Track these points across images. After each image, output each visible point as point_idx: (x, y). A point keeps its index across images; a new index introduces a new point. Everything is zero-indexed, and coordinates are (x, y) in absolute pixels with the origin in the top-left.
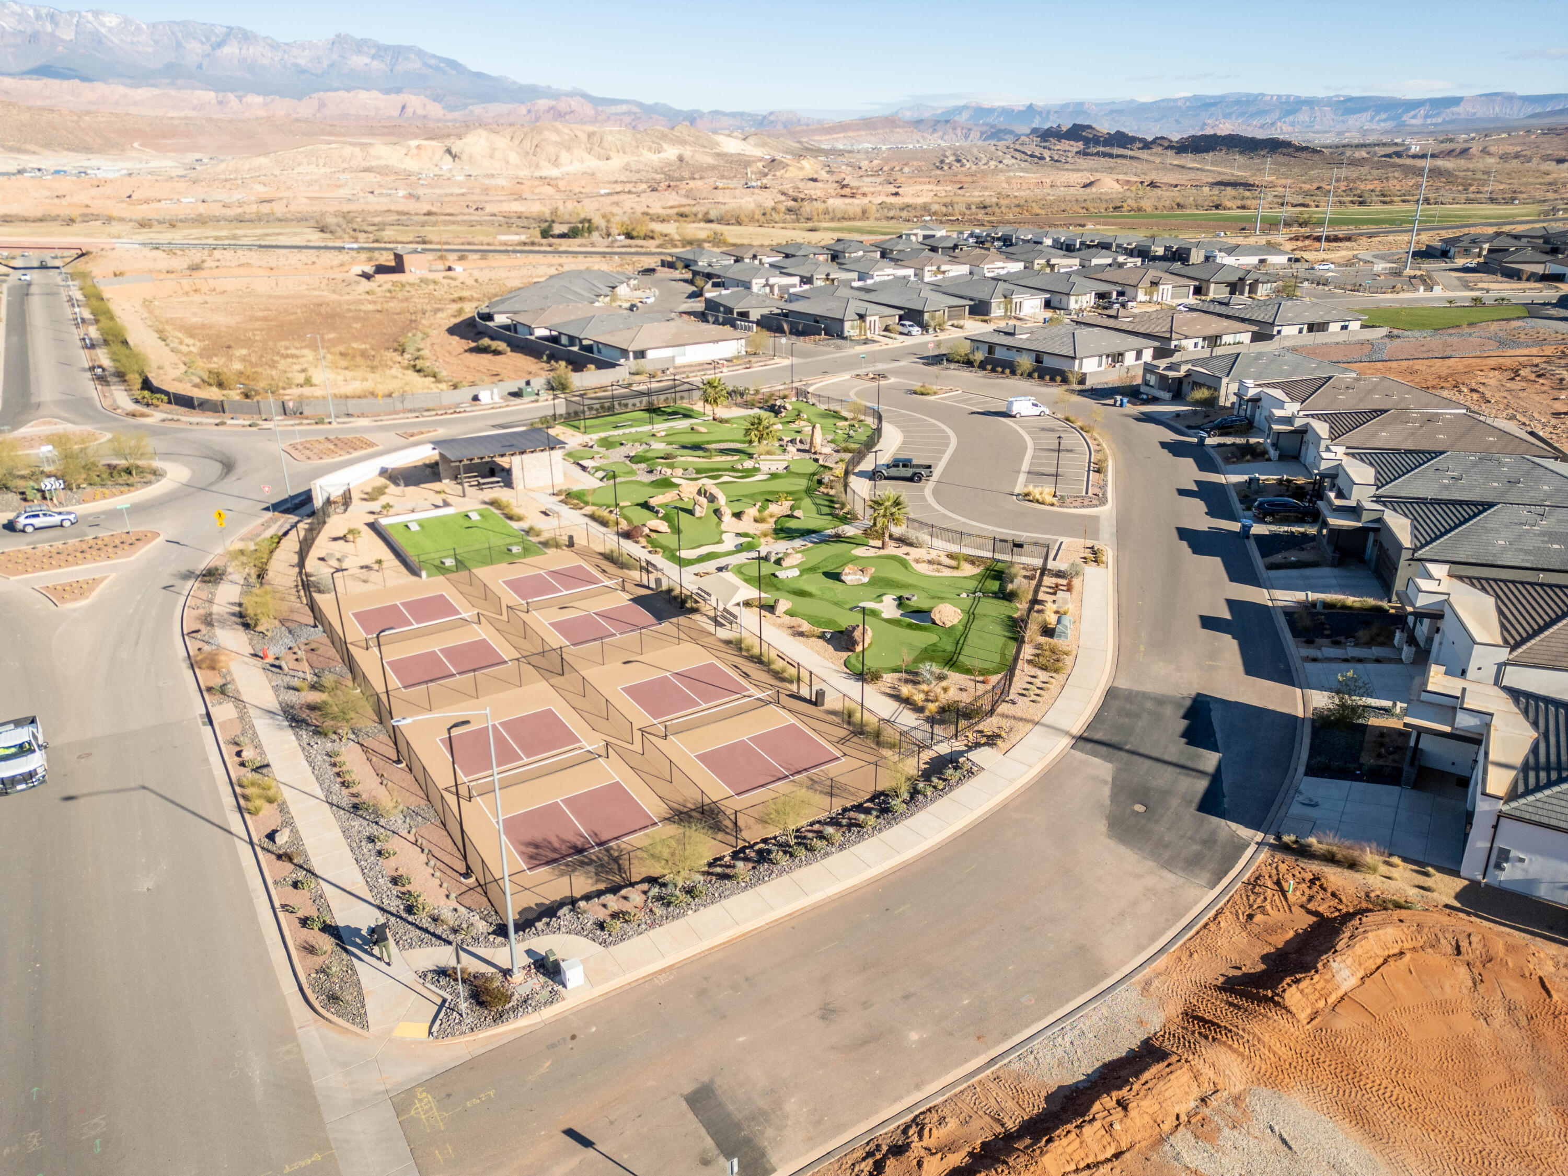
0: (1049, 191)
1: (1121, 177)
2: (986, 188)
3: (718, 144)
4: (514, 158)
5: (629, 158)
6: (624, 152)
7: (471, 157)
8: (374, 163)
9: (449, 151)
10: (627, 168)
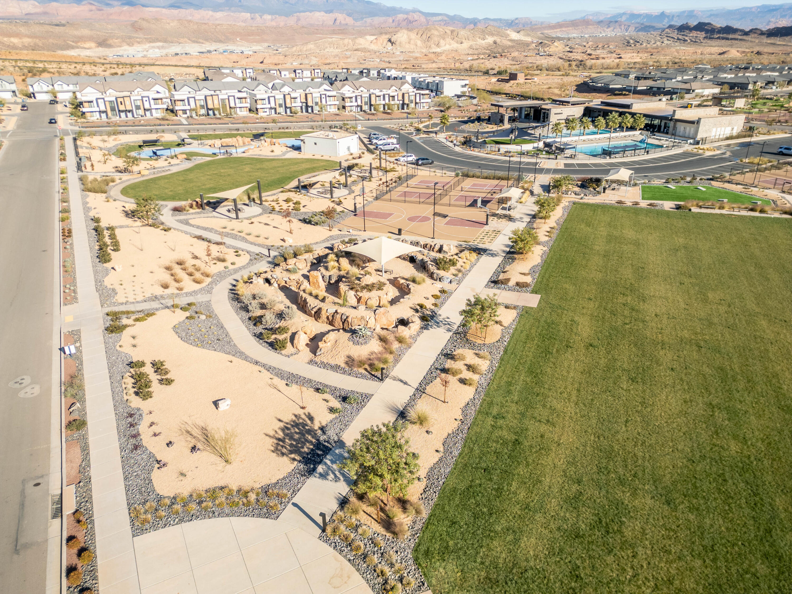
0: (701, 56)
1: (739, 49)
2: (666, 55)
3: (509, 35)
4: (419, 43)
5: (471, 43)
6: (469, 40)
7: (400, 43)
8: (359, 47)
9: (390, 41)
10: (471, 47)
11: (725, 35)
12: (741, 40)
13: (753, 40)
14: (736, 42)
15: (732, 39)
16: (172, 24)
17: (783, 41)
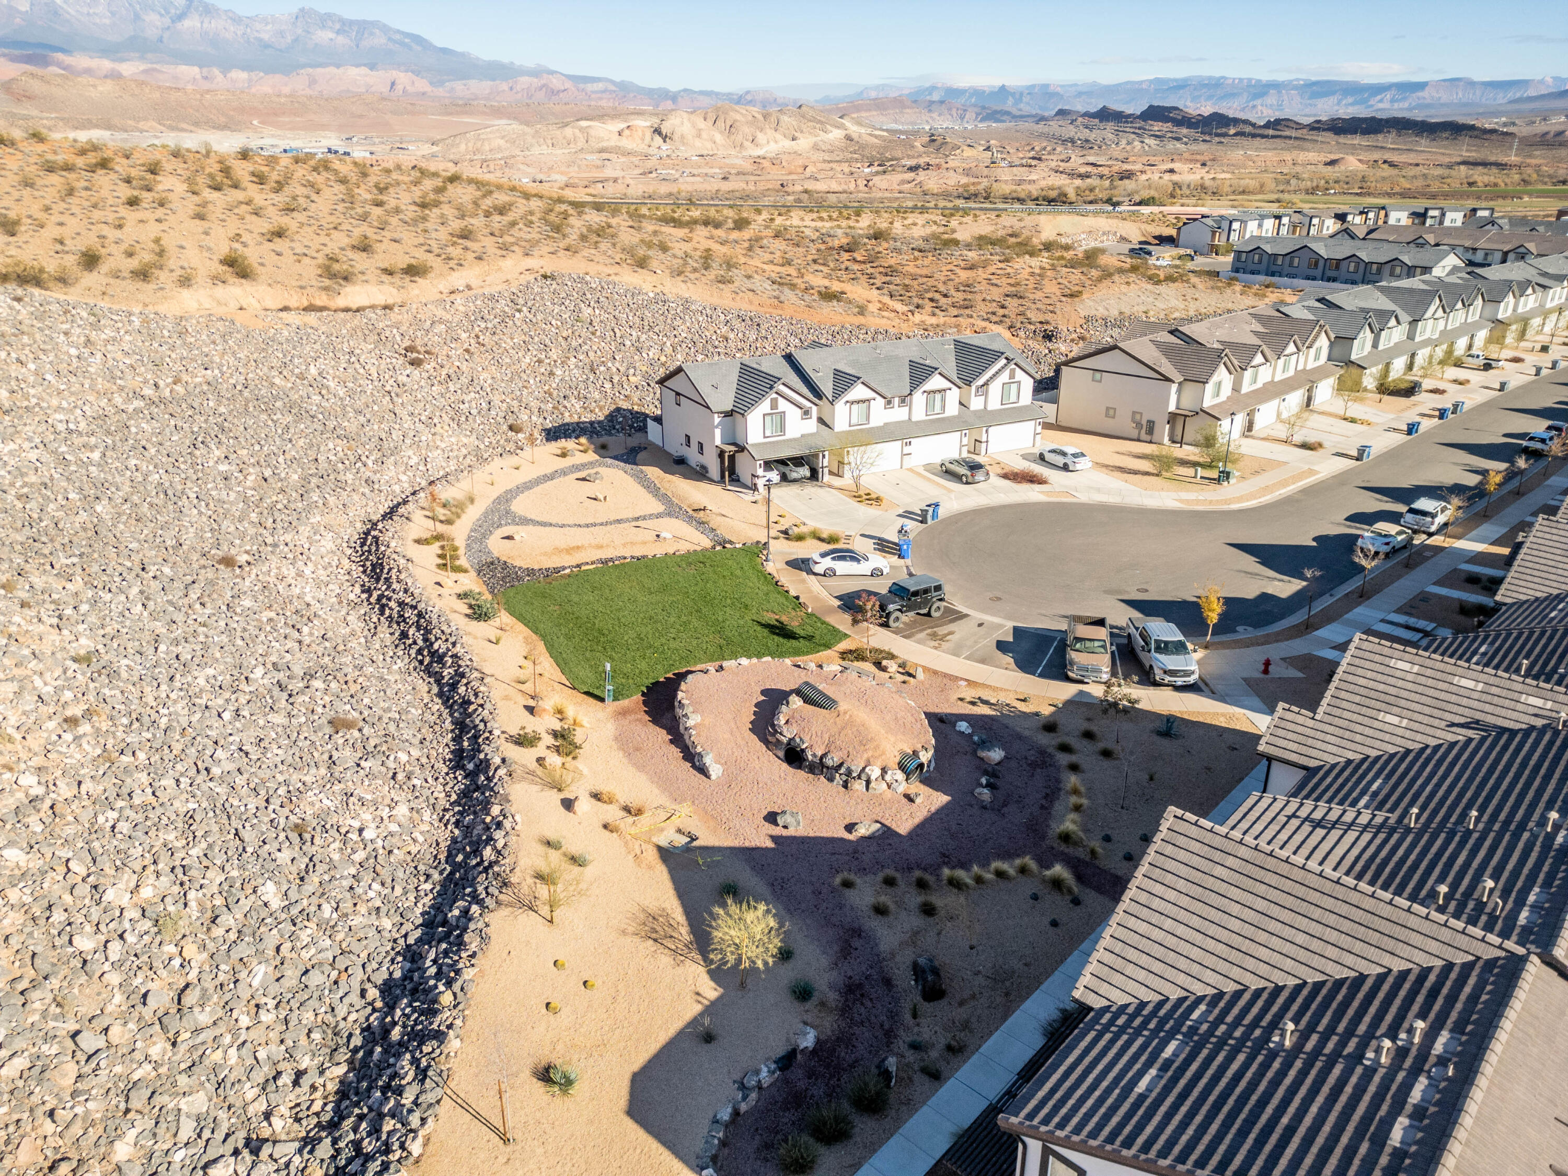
4: (718, 137)
7: (682, 137)
8: (604, 144)
9: (657, 131)
16: (100, 88)
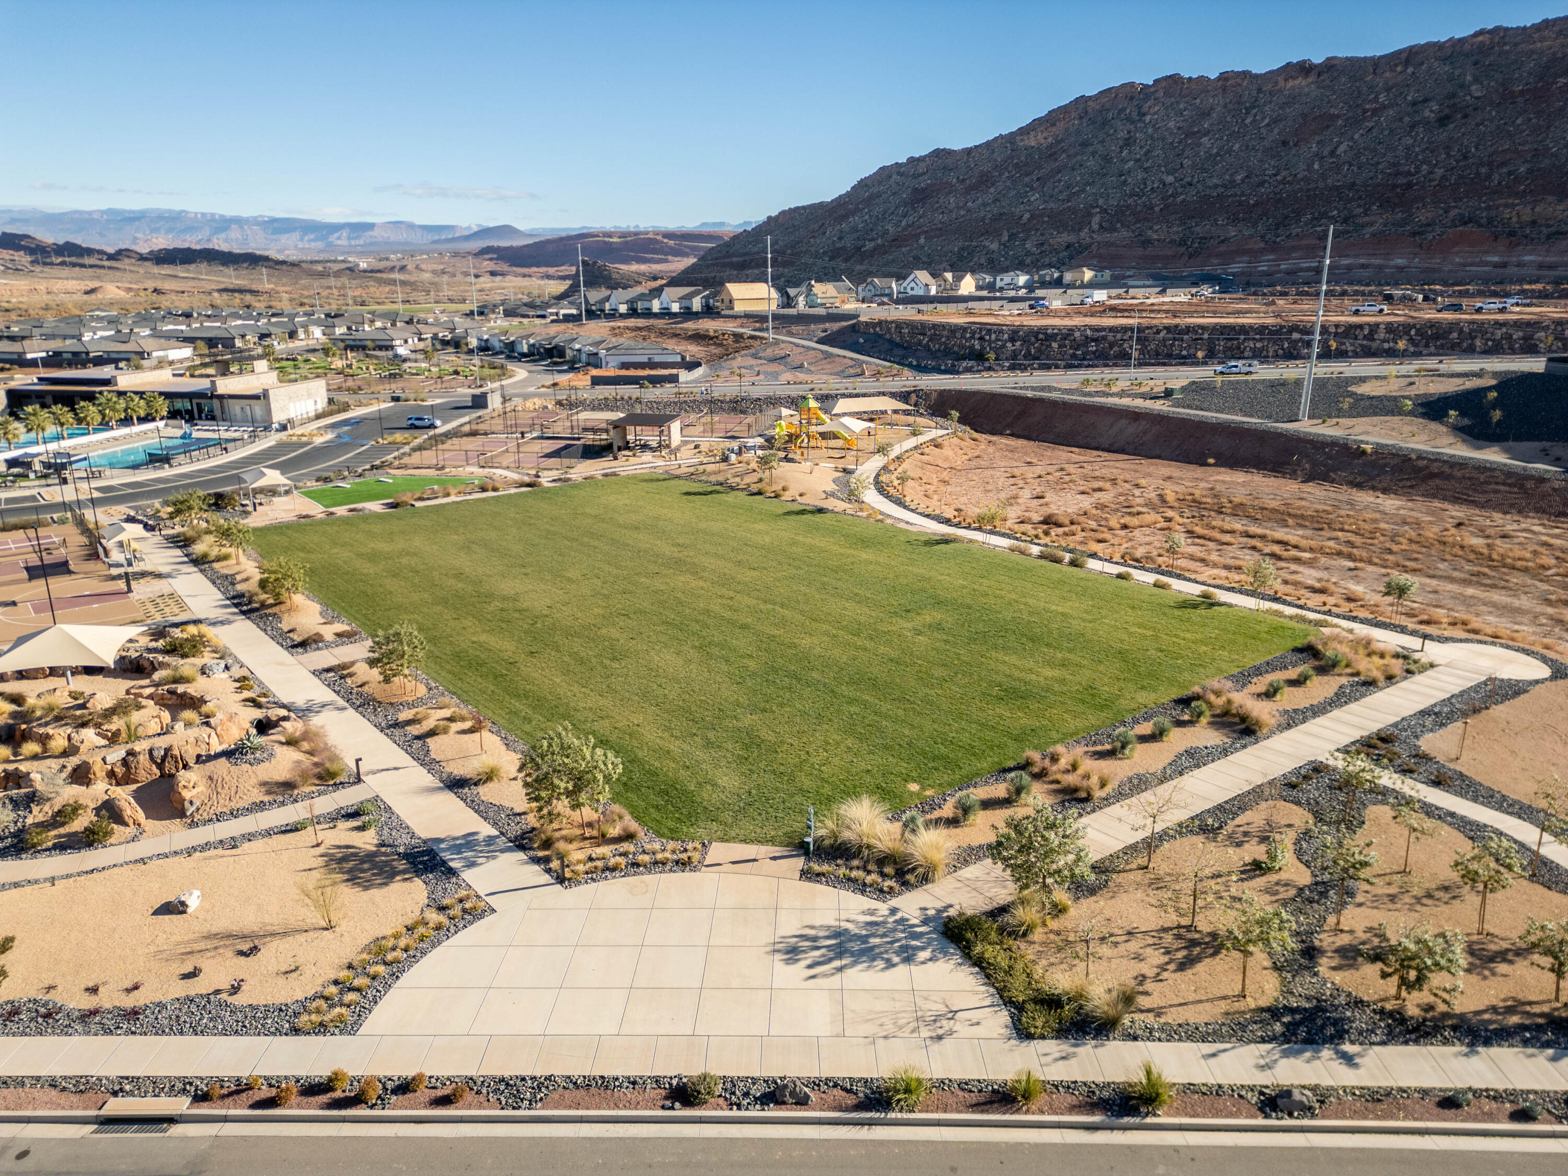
0: (50, 297)
1: (119, 284)
11: (74, 259)
12: (110, 268)
13: (133, 268)
14: (102, 271)
15: (91, 266)
17: (188, 271)
